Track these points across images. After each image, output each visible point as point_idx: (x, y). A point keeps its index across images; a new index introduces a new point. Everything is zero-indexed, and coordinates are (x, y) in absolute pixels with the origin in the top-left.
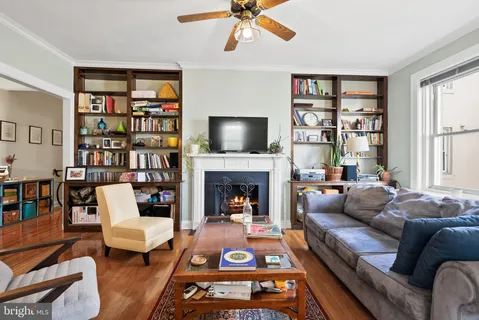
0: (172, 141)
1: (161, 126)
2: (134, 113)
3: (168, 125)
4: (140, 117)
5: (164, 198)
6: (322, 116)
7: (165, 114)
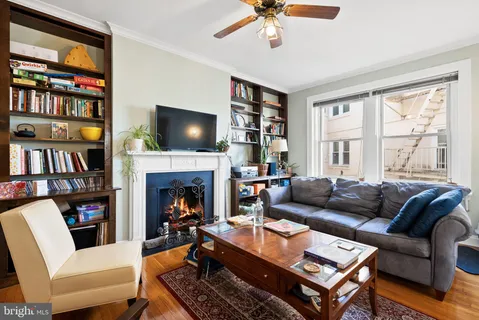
0: (93, 132)
1: (72, 109)
2: (15, 80)
3: (82, 109)
4: (27, 89)
5: (86, 215)
6: (247, 118)
7: (81, 90)
